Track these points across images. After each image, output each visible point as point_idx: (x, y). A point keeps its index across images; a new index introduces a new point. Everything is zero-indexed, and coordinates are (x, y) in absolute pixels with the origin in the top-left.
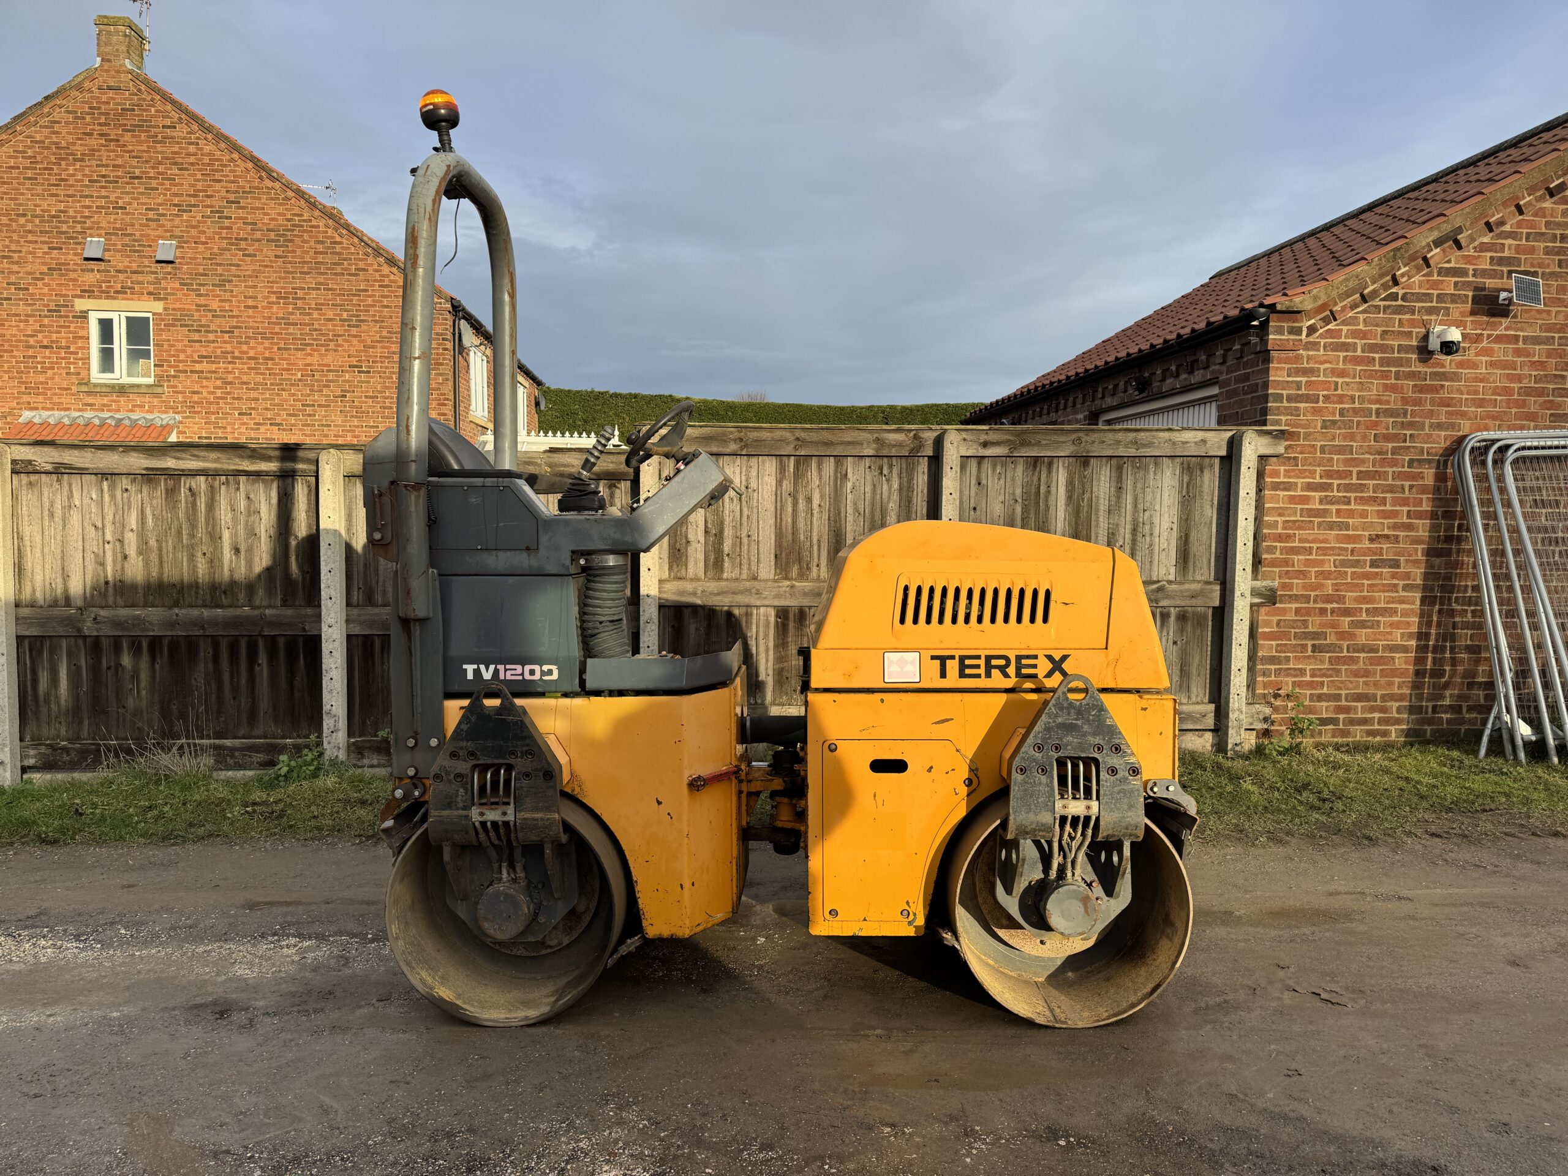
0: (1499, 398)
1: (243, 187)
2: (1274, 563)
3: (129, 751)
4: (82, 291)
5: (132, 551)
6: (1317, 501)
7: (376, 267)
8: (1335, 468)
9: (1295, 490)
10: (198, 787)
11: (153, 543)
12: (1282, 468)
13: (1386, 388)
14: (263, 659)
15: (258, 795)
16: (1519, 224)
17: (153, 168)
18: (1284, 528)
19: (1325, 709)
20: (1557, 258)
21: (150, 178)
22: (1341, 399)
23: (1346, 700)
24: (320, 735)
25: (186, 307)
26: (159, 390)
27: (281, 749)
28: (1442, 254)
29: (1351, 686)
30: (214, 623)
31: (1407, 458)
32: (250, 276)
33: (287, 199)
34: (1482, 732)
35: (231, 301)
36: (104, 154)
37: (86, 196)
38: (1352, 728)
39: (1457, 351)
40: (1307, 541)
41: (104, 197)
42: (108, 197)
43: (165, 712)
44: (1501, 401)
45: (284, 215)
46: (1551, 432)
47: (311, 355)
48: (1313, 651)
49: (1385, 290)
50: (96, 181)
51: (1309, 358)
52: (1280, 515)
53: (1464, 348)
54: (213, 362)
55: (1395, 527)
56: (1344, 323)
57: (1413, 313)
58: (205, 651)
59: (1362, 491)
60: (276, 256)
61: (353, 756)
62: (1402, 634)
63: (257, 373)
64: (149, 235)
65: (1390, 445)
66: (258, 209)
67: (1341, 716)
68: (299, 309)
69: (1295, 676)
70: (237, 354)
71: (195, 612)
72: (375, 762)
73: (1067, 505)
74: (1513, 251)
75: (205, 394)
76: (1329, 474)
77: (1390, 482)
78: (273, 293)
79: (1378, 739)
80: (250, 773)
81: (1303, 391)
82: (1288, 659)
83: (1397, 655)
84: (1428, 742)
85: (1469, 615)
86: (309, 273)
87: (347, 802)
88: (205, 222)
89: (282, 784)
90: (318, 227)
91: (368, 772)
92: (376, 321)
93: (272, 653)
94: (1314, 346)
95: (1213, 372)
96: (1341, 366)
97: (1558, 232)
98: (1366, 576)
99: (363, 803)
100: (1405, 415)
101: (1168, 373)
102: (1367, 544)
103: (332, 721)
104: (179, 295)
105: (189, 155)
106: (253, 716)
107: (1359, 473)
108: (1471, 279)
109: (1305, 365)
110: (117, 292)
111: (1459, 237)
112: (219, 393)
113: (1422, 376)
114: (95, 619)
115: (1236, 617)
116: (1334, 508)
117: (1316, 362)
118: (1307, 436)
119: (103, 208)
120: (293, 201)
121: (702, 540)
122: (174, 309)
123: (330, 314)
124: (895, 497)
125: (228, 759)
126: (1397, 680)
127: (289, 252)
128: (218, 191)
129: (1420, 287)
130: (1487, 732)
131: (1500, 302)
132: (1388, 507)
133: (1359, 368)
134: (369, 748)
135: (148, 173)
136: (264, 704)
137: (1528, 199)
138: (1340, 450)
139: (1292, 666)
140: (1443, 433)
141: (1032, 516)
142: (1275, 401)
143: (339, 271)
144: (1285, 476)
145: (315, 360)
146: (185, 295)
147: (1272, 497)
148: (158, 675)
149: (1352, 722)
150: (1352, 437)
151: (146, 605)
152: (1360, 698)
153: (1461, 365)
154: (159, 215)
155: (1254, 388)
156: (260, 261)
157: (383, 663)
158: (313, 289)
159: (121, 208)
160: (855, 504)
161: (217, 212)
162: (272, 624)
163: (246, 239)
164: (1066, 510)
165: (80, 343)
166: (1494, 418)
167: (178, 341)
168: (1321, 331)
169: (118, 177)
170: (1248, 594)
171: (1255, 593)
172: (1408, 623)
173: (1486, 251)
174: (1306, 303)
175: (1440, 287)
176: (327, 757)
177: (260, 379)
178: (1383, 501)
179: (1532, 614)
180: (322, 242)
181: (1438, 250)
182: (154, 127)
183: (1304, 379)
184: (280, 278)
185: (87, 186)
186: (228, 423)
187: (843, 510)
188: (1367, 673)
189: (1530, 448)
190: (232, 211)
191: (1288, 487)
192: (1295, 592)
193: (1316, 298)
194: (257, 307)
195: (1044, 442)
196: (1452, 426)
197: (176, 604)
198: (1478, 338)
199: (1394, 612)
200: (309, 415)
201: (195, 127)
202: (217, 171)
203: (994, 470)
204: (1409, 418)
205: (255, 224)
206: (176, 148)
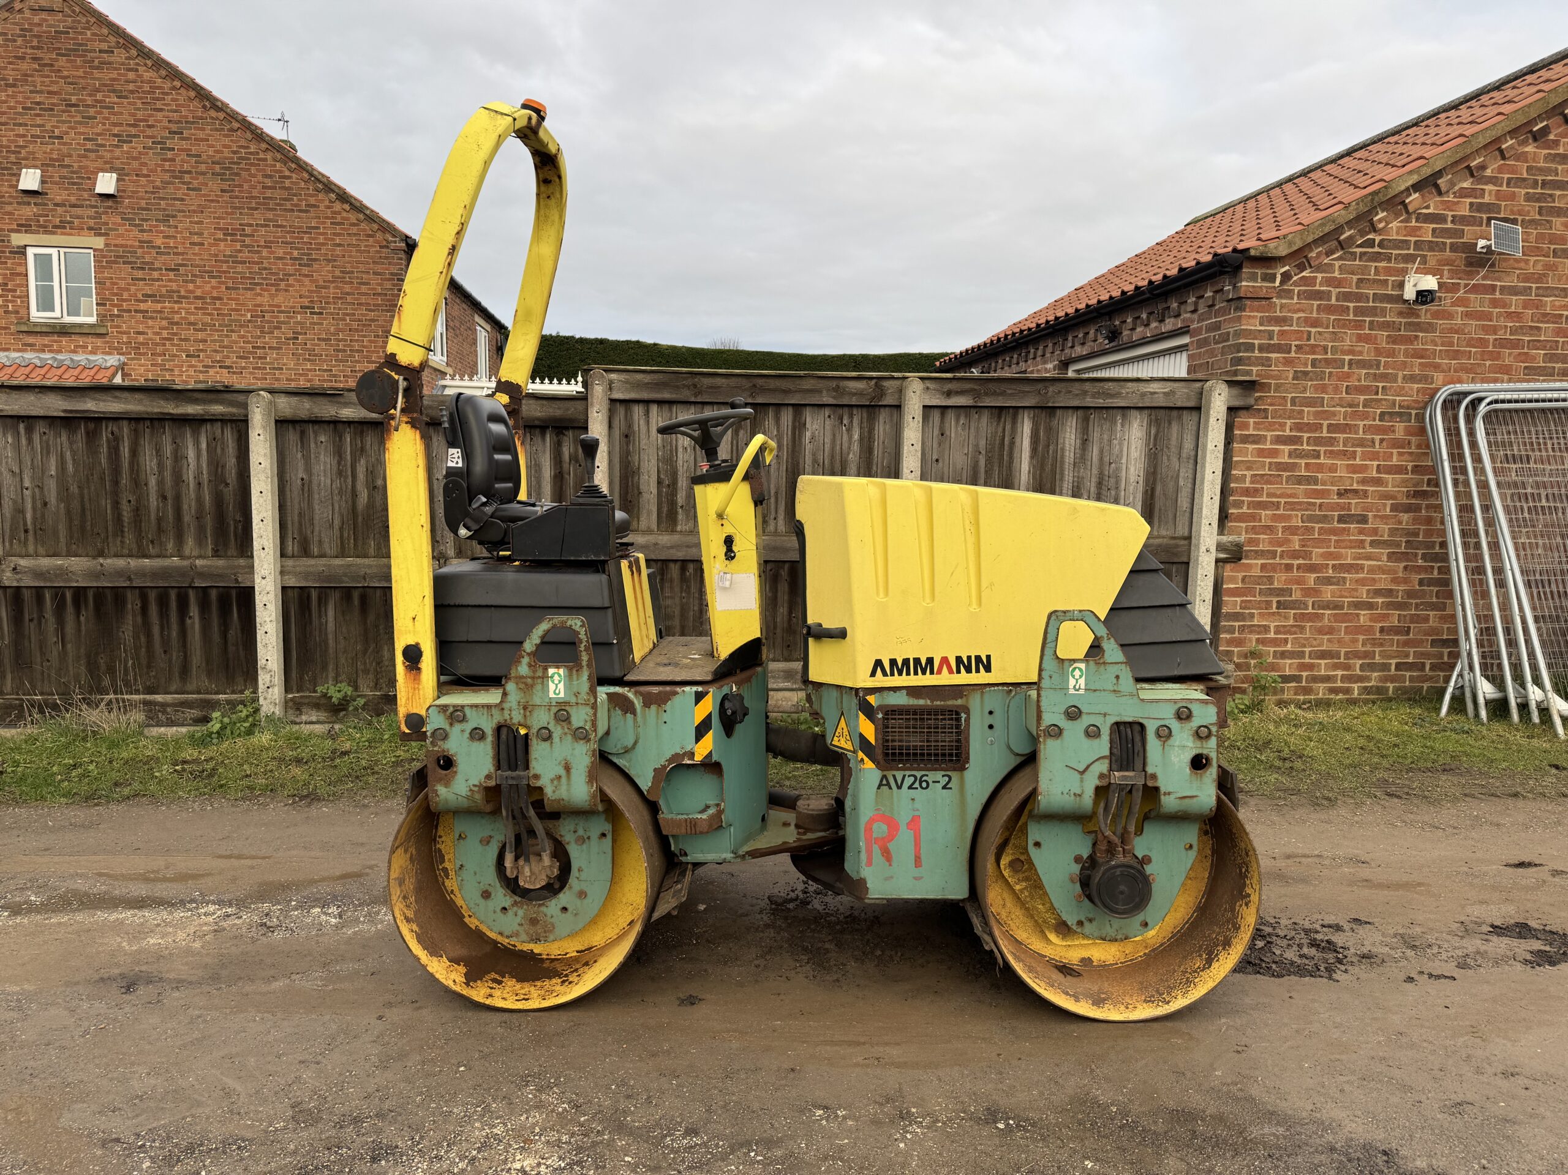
0: (1474, 350)
1: (186, 117)
2: (1241, 518)
3: (55, 707)
4: (18, 225)
5: (52, 499)
6: (1287, 454)
7: (327, 203)
8: (1306, 421)
9: (1265, 443)
10: (128, 745)
11: (74, 489)
12: (1252, 420)
13: (1360, 338)
14: (194, 611)
15: (189, 753)
16: (1500, 170)
17: (90, 95)
18: (1252, 482)
19: (1288, 666)
20: (1537, 205)
21: (88, 106)
22: (1313, 349)
23: (1310, 657)
24: (255, 691)
25: (129, 243)
26: (103, 331)
27: (213, 705)
28: (1420, 199)
29: (1315, 643)
30: (142, 573)
31: (1379, 411)
32: (194, 211)
33: (232, 130)
34: (1443, 691)
35: (175, 237)
36: (38, 80)
37: (20, 125)
38: (1315, 685)
39: (1432, 301)
40: (1274, 495)
41: (39, 126)
42: (43, 126)
43: (92, 667)
44: (1475, 353)
45: (229, 147)
46: (1525, 385)
47: (260, 295)
48: (1278, 608)
49: (1362, 236)
50: (30, 109)
51: (1282, 306)
52: (1249, 469)
53: (1440, 298)
54: (159, 302)
55: (1363, 481)
56: (1319, 268)
57: (1389, 260)
58: (133, 603)
59: (1332, 445)
60: (222, 191)
61: (290, 712)
62: (1368, 591)
63: (204, 314)
64: (87, 167)
65: (1362, 398)
66: (202, 140)
67: (1304, 674)
68: (247, 246)
69: (1259, 633)
70: (183, 293)
71: (120, 563)
72: (314, 719)
73: (1032, 457)
74: (1493, 197)
75: (150, 335)
76: (1298, 427)
77: (1361, 435)
78: (220, 229)
79: (1340, 696)
80: (184, 730)
81: (1275, 341)
82: (1252, 616)
83: (1363, 612)
84: (1390, 700)
85: (1436, 572)
86: (256, 209)
87: (281, 760)
88: (147, 154)
89: (215, 741)
90: (265, 160)
91: (306, 729)
92: (329, 261)
93: (204, 605)
94: (1289, 294)
95: (1183, 321)
96: (1315, 315)
97: (1540, 178)
98: (1334, 532)
99: (298, 761)
100: (1378, 368)
101: (1138, 322)
102: (1335, 499)
103: (268, 677)
104: (121, 229)
105: (128, 81)
106: (185, 671)
107: (1329, 426)
108: (1450, 225)
109: (1278, 314)
110: (55, 227)
111: (1439, 182)
112: (165, 333)
113: (1397, 326)
114: (14, 569)
115: (1200, 572)
116: (1303, 462)
117: (1289, 311)
118: (1278, 387)
119: (38, 137)
120: (239, 133)
121: (655, 491)
122: (116, 246)
123: (280, 253)
124: (856, 447)
125: (160, 715)
126: (1361, 637)
127: (235, 186)
128: (160, 121)
129: (1398, 234)
130: (1450, 690)
131: (1478, 250)
132: (1358, 462)
133: (1333, 317)
134: (308, 704)
135: (85, 100)
136: (197, 658)
137: (1510, 142)
138: (1311, 402)
139: (1256, 623)
140: (1416, 386)
141: (996, 468)
142: (1246, 351)
143: (289, 207)
144: (1254, 429)
145: (265, 299)
146: (126, 230)
147: (1241, 450)
148: (83, 628)
149: (1315, 679)
150: (1323, 389)
151: (69, 554)
152: (1323, 655)
153: (1437, 315)
154: (97, 145)
155: (1225, 338)
156: (204, 195)
157: (320, 616)
158: (262, 226)
159: (58, 138)
160: (814, 455)
161: (159, 143)
162: (202, 575)
163: (189, 172)
164: (1030, 463)
165: (18, 280)
166: (1468, 370)
167: (120, 279)
168: (1295, 278)
169: (54, 104)
170: (1213, 549)
171: (1220, 547)
172: (1374, 579)
173: (1466, 197)
174: (1281, 249)
175: (1418, 233)
176: (263, 714)
177: (208, 319)
178: (1353, 455)
179: (1498, 571)
180: (270, 177)
181: (1417, 195)
182: (90, 51)
183: (1276, 329)
184: (226, 213)
185: (20, 114)
186: (176, 366)
187: (801, 462)
188: (1331, 631)
189: (1503, 401)
190: (175, 142)
191: (1257, 439)
192: (1261, 547)
193: (1290, 244)
194: (203, 244)
195: (1009, 392)
196: (1425, 379)
197: (101, 554)
198: (1455, 288)
199: (1361, 568)
200: (260, 358)
201: (134, 52)
202: (158, 99)
203: (957, 420)
204: (1382, 370)
205: (200, 156)
206: (114, 75)
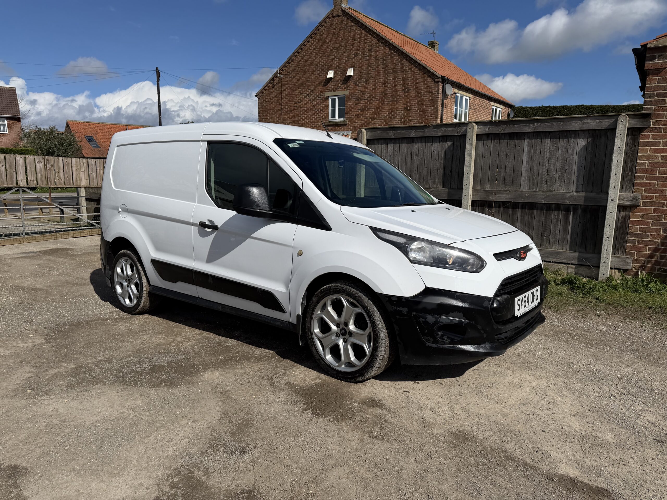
4: (327, 90)
12: (650, 134)
17: (348, 42)
21: (347, 46)
25: (355, 91)
26: (346, 122)
32: (374, 77)
33: (386, 46)
35: (368, 88)
37: (329, 56)
41: (334, 56)
45: (386, 52)
50: (332, 50)
52: (649, 159)
54: (362, 111)
60: (383, 68)
63: (374, 114)
64: (345, 67)
66: (378, 51)
68: (389, 88)
70: (369, 107)
75: (359, 123)
78: (381, 82)
82: (647, 236)
86: (392, 73)
88: (362, 59)
92: (414, 89)
104: (353, 87)
105: (358, 35)
110: (336, 89)
112: (363, 122)
115: (608, 211)
119: (333, 59)
122: (351, 93)
123: (398, 88)
127: (387, 66)
128: (366, 47)
139: (650, 239)
142: (649, 98)
143: (403, 71)
144: (653, 138)
145: (393, 107)
147: (643, 149)
154: (349, 59)
156: (377, 71)
158: (394, 79)
159: (339, 58)
161: (365, 55)
163: (373, 63)
165: (326, 108)
167: (352, 104)
169: (338, 47)
170: (616, 200)
171: (622, 199)
180: (397, 60)
191: (653, 144)
192: (654, 200)
194: (376, 89)
205: (376, 57)
206: (354, 33)
